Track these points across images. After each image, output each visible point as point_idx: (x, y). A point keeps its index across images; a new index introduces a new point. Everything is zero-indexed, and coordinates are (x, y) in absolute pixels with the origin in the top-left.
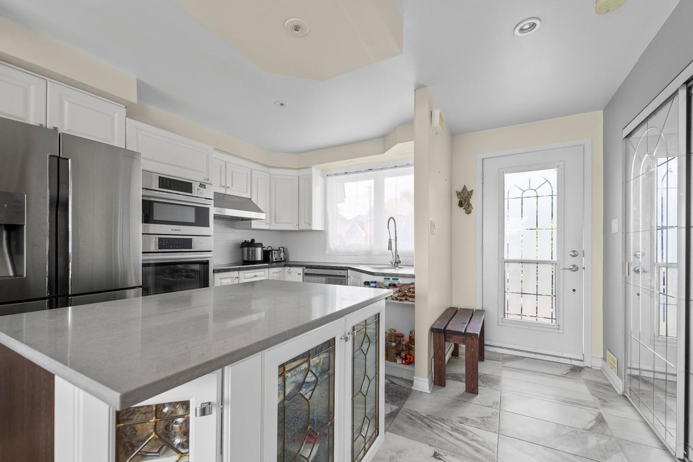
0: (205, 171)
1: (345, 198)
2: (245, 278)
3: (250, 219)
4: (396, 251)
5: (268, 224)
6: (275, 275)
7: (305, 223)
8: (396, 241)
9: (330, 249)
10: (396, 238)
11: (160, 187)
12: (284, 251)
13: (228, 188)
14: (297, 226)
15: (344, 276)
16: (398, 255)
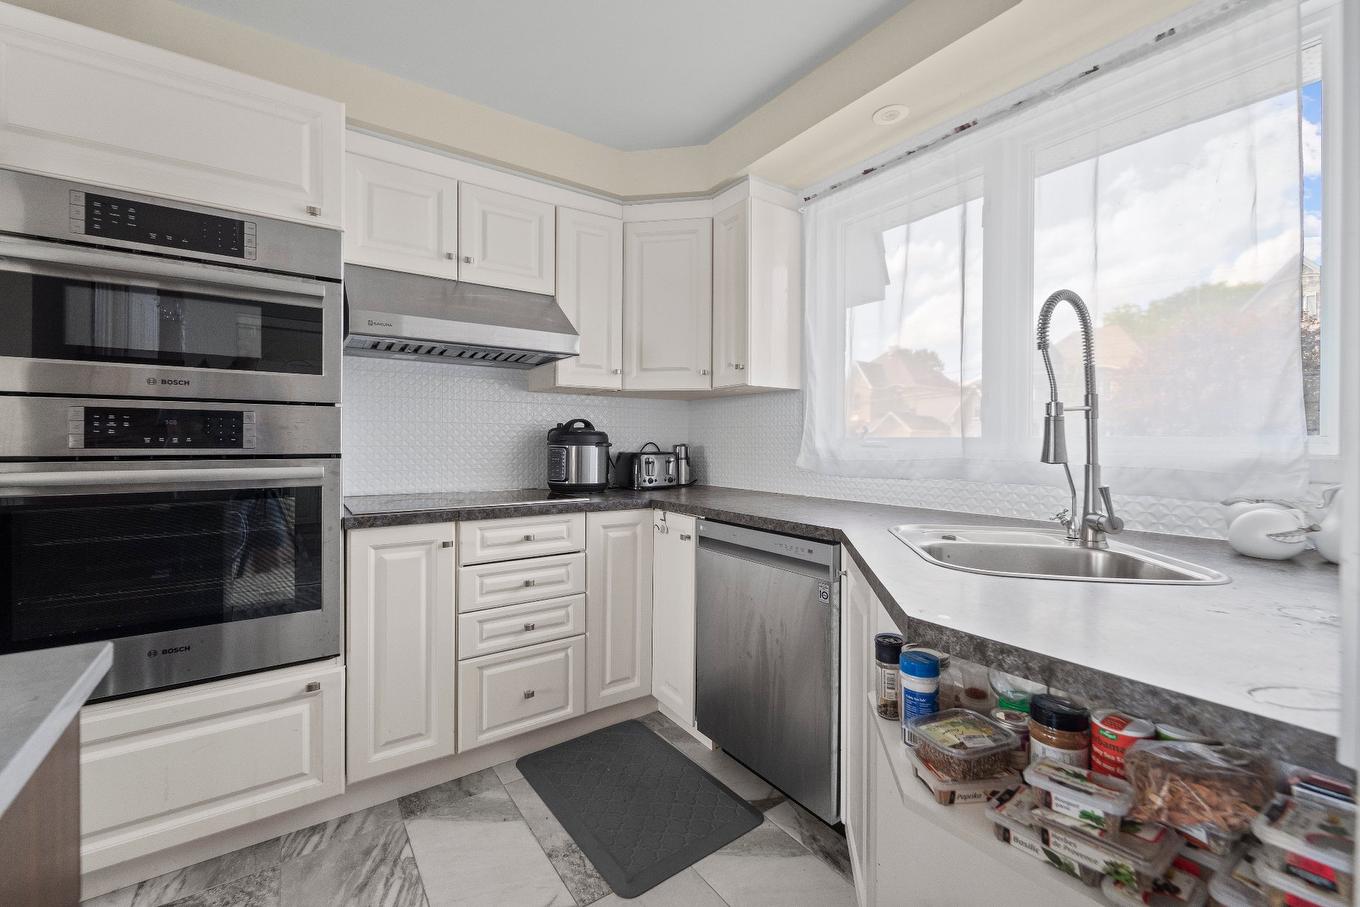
0: (307, 188)
1: (888, 282)
2: (485, 545)
3: (550, 359)
4: (1091, 466)
5: (616, 372)
6: (613, 534)
7: (730, 365)
8: (1091, 415)
9: (814, 452)
10: (1090, 397)
11: (89, 231)
12: (687, 458)
13: (468, 260)
14: (708, 377)
15: (825, 568)
16: (1104, 492)
